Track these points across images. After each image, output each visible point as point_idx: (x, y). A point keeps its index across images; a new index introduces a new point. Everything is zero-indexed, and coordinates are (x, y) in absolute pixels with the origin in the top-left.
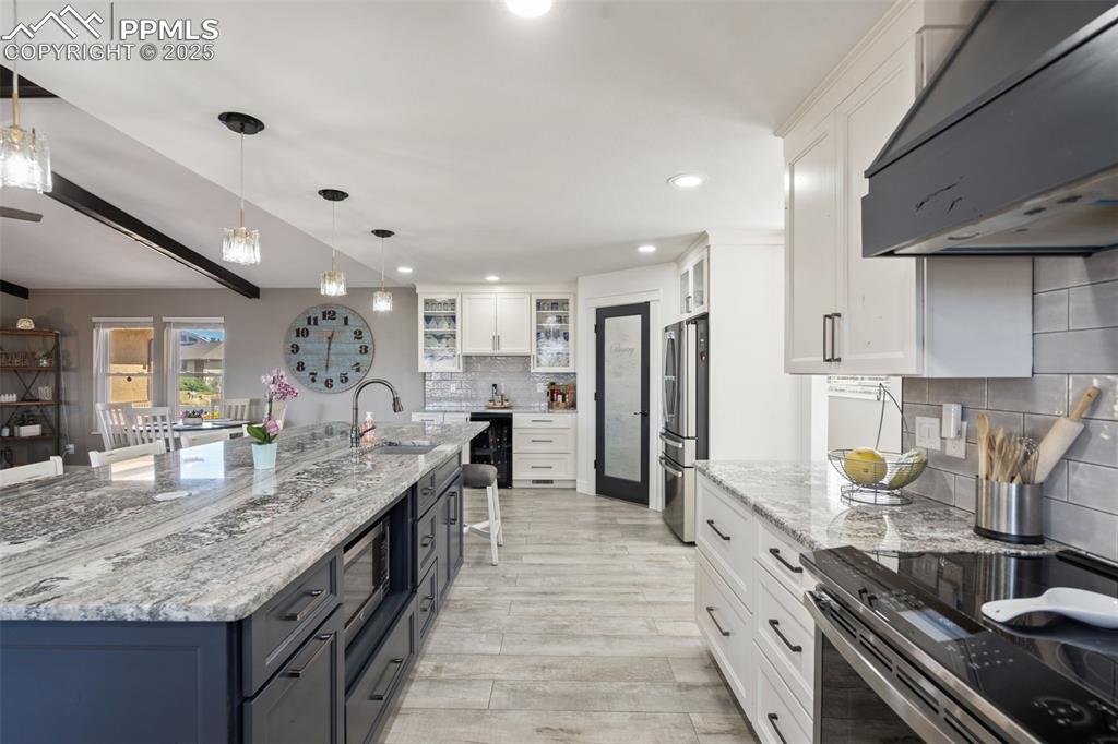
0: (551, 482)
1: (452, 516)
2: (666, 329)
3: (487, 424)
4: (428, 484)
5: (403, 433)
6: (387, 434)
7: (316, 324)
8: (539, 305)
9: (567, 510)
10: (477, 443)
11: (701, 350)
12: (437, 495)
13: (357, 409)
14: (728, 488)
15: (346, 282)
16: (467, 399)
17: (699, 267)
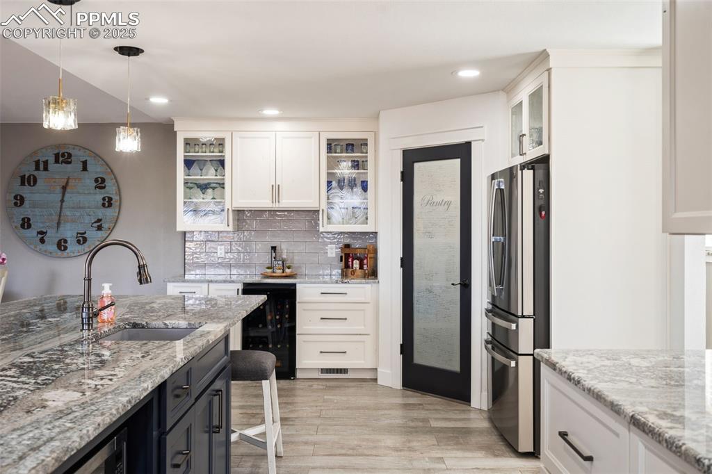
0: (344, 371)
1: (215, 423)
2: (493, 177)
3: (262, 298)
4: (182, 381)
5: (152, 310)
6: (131, 312)
7: (46, 169)
8: (331, 146)
9: (366, 408)
10: (251, 322)
11: (540, 202)
12: (195, 394)
13: (89, 280)
14: (589, 390)
15: (78, 115)
16: (238, 266)
17: (536, 97)
